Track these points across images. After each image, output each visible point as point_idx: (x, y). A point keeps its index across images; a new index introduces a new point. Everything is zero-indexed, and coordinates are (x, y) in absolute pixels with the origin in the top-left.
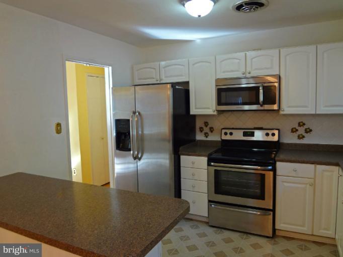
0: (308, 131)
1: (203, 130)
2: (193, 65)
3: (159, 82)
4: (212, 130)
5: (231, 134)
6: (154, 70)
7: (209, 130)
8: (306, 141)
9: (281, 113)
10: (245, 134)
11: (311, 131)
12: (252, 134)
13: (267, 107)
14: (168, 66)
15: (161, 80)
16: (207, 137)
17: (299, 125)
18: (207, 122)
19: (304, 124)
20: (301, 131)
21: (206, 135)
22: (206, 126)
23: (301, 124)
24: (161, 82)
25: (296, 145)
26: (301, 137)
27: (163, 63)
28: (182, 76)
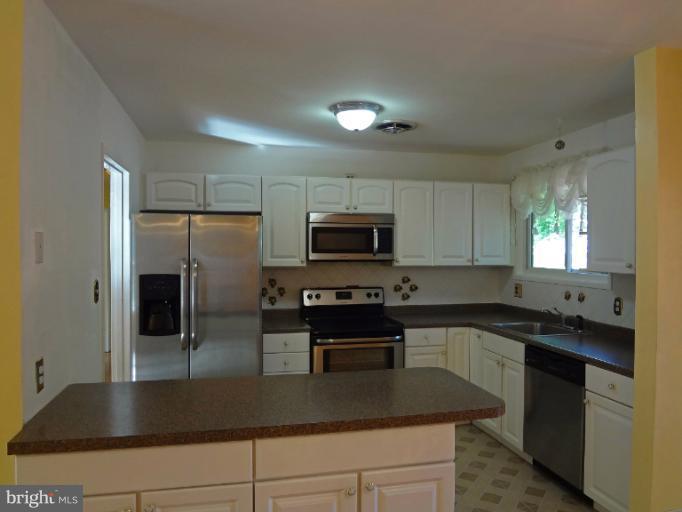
0: (414, 288)
1: (267, 293)
2: (270, 186)
3: (202, 209)
4: (282, 292)
5: (318, 297)
6: (193, 187)
7: (277, 293)
8: (411, 302)
9: (396, 264)
10: (339, 296)
11: (416, 288)
12: (349, 296)
13: (380, 256)
14: (223, 183)
15: (205, 204)
16: (273, 304)
17: (404, 282)
18: (273, 280)
19: (409, 280)
20: (406, 288)
21: (272, 300)
22: (272, 286)
23: (406, 280)
24: (209, 209)
25: (400, 307)
26: (405, 297)
27: (212, 177)
28: (248, 202)
